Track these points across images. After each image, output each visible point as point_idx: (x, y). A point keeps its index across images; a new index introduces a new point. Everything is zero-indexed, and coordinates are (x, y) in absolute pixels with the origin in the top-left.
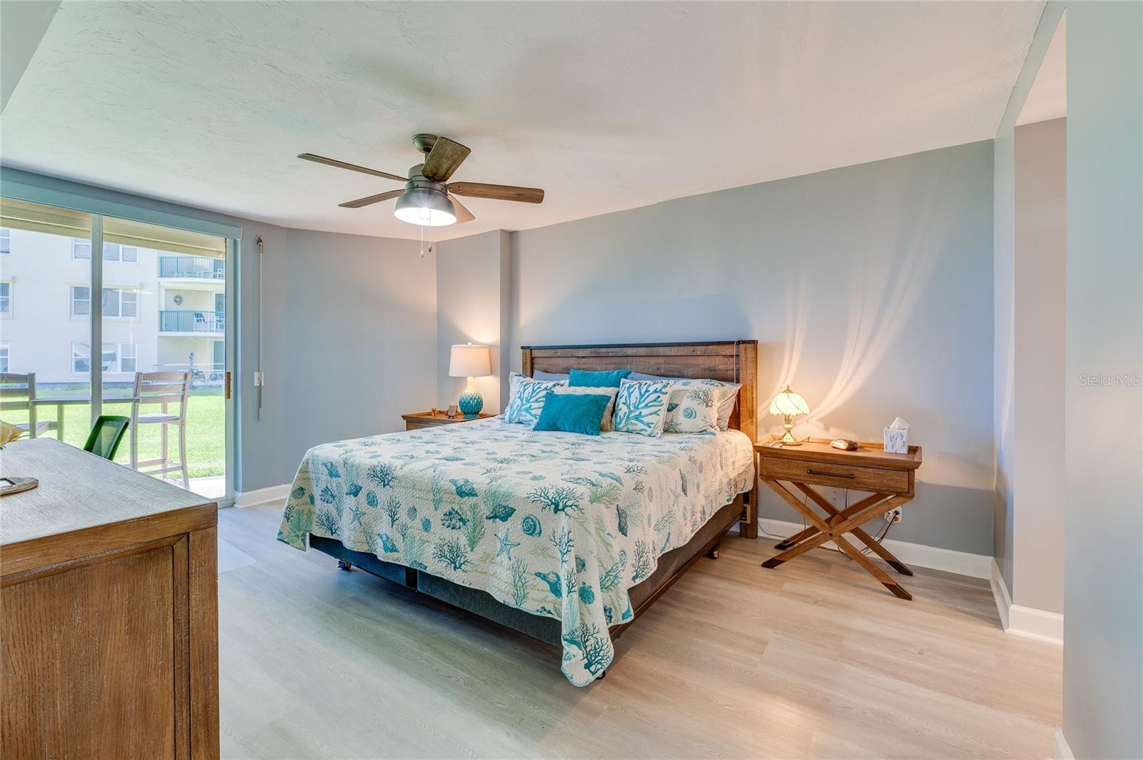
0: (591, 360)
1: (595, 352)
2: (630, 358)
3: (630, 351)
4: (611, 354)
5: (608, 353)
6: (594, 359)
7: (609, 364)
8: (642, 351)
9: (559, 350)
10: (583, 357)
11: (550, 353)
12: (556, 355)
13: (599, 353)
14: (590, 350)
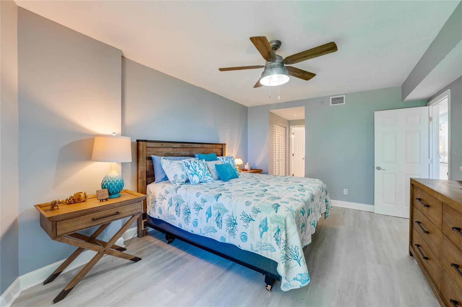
0: (179, 149)
1: (181, 145)
2: (194, 149)
3: (196, 145)
4: (189, 147)
5: (188, 146)
6: (181, 149)
7: (187, 151)
8: (199, 146)
9: (164, 144)
10: (175, 148)
11: (159, 145)
12: (162, 146)
13: (184, 146)
14: (180, 144)
